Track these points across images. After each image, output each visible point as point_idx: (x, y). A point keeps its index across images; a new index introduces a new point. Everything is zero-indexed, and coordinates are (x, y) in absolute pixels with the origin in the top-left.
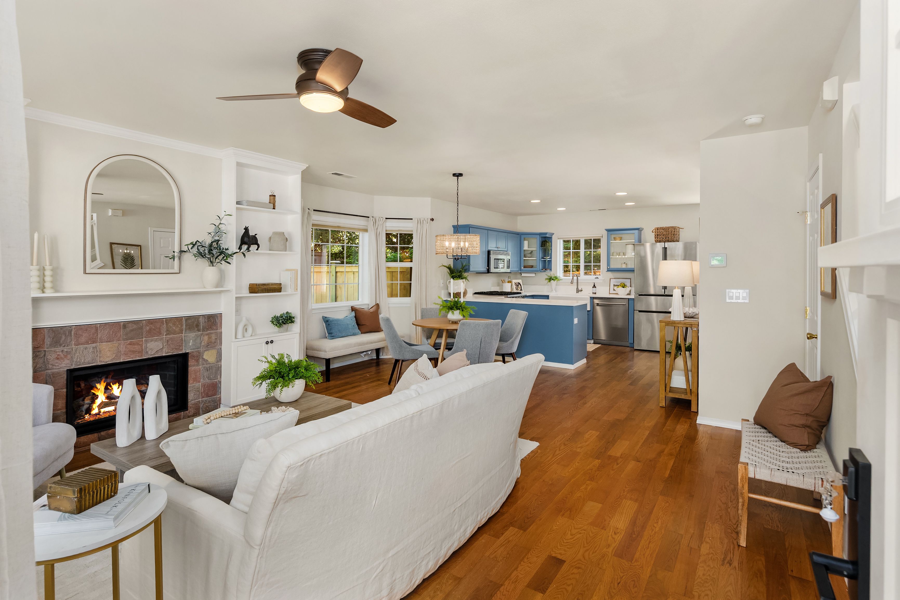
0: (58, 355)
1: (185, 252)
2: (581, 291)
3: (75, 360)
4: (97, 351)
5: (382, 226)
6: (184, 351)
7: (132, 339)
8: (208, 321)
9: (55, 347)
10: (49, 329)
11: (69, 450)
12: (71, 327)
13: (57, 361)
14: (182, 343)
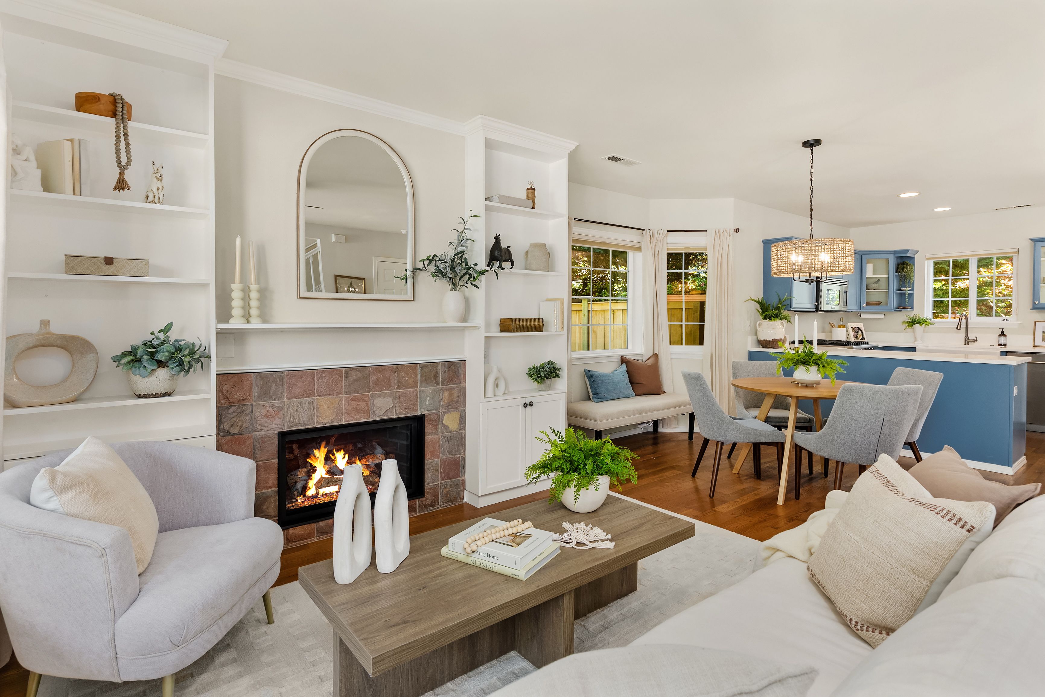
0: (268, 411)
1: (420, 270)
2: (974, 341)
3: (288, 419)
4: (314, 409)
5: (661, 244)
6: (418, 413)
7: (355, 392)
8: (449, 371)
9: (263, 399)
10: (257, 375)
11: (275, 563)
12: (282, 373)
13: (266, 420)
14: (417, 401)
